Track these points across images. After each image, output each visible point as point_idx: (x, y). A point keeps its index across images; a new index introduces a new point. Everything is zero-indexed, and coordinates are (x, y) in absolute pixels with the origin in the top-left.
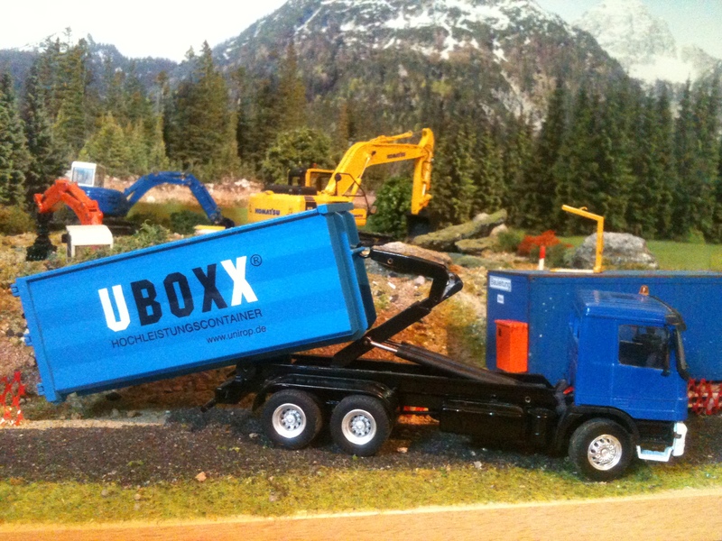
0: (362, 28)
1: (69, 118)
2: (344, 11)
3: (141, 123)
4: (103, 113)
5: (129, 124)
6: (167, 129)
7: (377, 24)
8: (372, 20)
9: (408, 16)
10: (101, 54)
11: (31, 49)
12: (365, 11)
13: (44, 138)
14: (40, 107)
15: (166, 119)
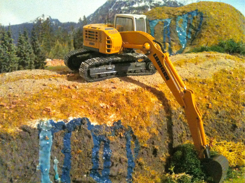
0: (127, 8)
1: (45, 43)
2: (122, 3)
3: (67, 43)
4: (55, 40)
5: (64, 43)
6: (75, 44)
7: (131, 6)
8: (129, 5)
9: (139, 3)
10: (54, 22)
11: (32, 22)
12: (128, 2)
13: (39, 50)
14: (36, 40)
15: (74, 41)
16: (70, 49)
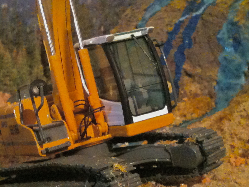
16: (31, 67)
